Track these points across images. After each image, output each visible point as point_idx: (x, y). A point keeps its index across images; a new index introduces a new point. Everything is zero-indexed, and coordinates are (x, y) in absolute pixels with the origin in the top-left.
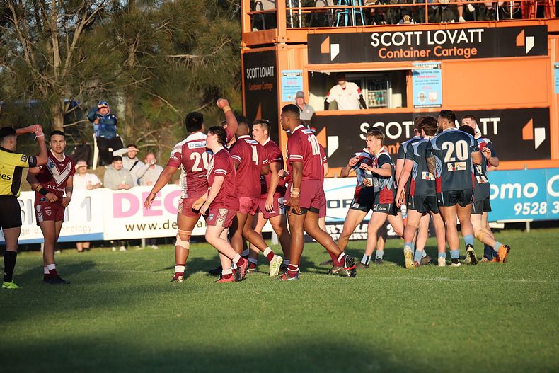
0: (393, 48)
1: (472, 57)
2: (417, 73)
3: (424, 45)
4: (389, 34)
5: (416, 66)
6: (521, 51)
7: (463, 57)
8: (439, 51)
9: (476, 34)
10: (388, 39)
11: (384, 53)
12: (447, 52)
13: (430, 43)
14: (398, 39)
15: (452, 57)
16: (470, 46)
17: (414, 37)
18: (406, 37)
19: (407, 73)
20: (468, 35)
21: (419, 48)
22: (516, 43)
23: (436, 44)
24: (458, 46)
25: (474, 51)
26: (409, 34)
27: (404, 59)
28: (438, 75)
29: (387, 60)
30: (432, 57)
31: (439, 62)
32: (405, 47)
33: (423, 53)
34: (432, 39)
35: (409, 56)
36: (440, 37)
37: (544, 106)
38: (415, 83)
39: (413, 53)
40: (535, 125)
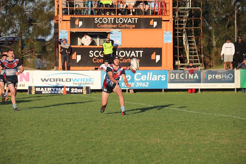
0: (103, 24)
1: (133, 28)
2: (112, 33)
3: (115, 23)
4: (102, 19)
5: (112, 30)
6: (152, 27)
7: (130, 28)
8: (120, 25)
9: (135, 20)
10: (101, 20)
11: (99, 25)
12: (124, 26)
13: (117, 22)
14: (105, 20)
15: (126, 28)
16: (132, 24)
17: (111, 20)
18: (108, 20)
19: (109, 33)
20: (132, 20)
21: (113, 24)
22: (150, 24)
23: (119, 23)
24: (128, 24)
25: (134, 26)
26: (109, 19)
27: (107, 28)
28: (120, 34)
29: (101, 28)
30: (118, 28)
31: (120, 30)
32: (108, 23)
33: (114, 26)
34: (118, 21)
35: (109, 27)
36: (121, 20)
37: (160, 47)
38: (111, 37)
39: (111, 26)
40: (156, 54)
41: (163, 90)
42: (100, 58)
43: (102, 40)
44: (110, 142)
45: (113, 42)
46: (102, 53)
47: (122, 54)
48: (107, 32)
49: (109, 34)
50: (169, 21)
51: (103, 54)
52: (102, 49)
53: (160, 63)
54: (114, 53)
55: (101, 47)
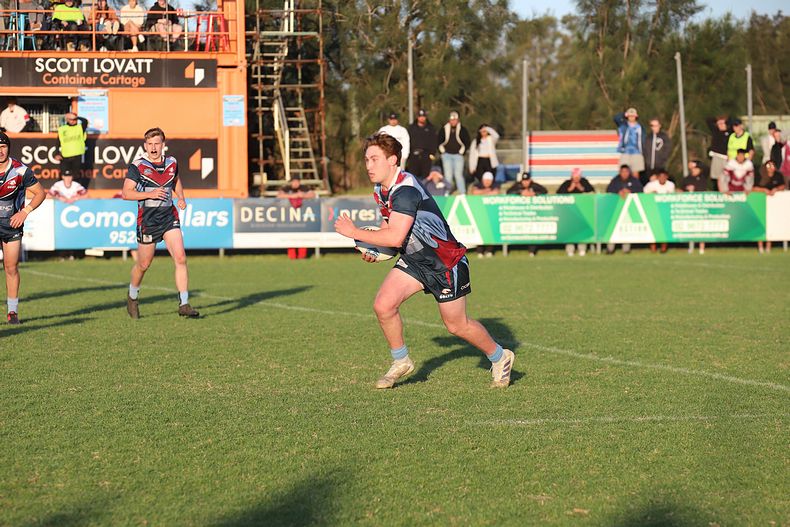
0: (58, 74)
1: (140, 86)
2: (82, 100)
3: (90, 72)
4: (55, 60)
5: (83, 92)
6: (190, 83)
7: (130, 86)
8: (106, 79)
9: (144, 65)
10: (52, 65)
11: (48, 79)
12: (115, 80)
13: (96, 70)
14: (64, 65)
15: (119, 85)
16: (138, 75)
17: (80, 64)
18: (72, 64)
19: (76, 99)
20: (136, 65)
21: (86, 75)
22: (184, 75)
23: (102, 73)
24: (126, 75)
25: (142, 80)
26: (75, 61)
27: (69, 85)
28: (105, 103)
29: (52, 85)
30: (98, 84)
31: (106, 90)
32: (71, 73)
33: (89, 80)
34: (99, 67)
35: (74, 82)
36: (107, 66)
37: (212, 137)
38: (80, 109)
39: (79, 80)
40: (203, 156)
41: (222, 252)
42: (50, 166)
43: (56, 118)
44: (77, 392)
45: (85, 123)
46: (57, 153)
47: (111, 155)
48: (70, 96)
49: (74, 103)
50: (235, 67)
51: (58, 157)
52: (56, 143)
53: (212, 180)
54: (89, 154)
55: (54, 136)
